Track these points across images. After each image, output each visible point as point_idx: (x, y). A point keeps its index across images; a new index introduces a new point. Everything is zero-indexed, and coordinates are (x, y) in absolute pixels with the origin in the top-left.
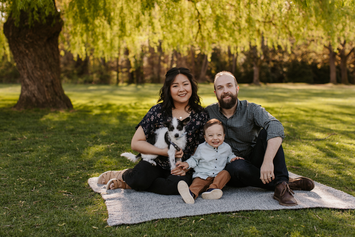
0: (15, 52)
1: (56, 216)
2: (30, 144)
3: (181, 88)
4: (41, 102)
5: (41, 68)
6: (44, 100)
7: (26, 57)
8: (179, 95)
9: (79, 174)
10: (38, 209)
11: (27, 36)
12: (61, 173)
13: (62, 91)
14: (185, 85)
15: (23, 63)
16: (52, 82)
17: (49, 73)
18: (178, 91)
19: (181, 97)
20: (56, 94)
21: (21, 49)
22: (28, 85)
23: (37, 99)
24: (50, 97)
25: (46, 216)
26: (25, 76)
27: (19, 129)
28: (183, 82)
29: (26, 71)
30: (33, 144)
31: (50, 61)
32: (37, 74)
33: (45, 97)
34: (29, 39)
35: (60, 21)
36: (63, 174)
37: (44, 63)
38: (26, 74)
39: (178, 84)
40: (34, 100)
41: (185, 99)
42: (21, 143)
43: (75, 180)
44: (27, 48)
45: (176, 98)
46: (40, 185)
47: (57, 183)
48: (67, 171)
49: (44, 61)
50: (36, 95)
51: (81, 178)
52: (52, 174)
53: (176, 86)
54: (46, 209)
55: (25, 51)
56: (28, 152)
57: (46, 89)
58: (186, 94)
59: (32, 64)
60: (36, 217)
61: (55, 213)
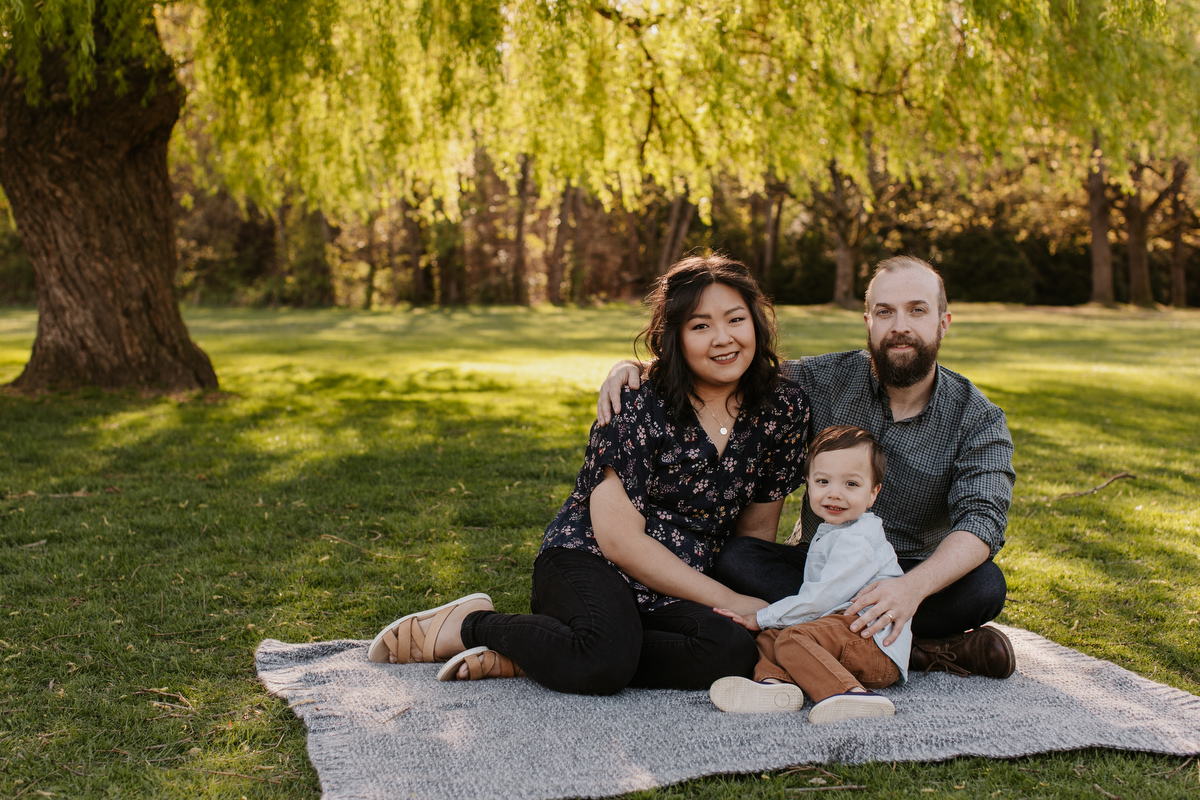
0: (17, 194)
1: (117, 790)
2: (54, 514)
3: (722, 333)
4: (106, 366)
5: (107, 251)
6: (116, 361)
7: (54, 212)
8: (713, 359)
9: (219, 624)
10: (53, 762)
11: (58, 139)
12: (150, 621)
13: (182, 331)
14: (734, 320)
15: (44, 232)
16: (145, 297)
17: (136, 267)
18: (711, 345)
19: (722, 363)
20: (160, 340)
21: (38, 184)
22: (63, 309)
23: (92, 357)
24: (139, 350)
25: (78, 788)
26: (53, 279)
27: (21, 461)
28: (728, 312)
29: (54, 260)
30: (65, 513)
31: (138, 225)
32: (94, 270)
33: (120, 350)
34: (64, 149)
35: (171, 87)
36: (160, 623)
37: (116, 233)
38: (54, 270)
39: (708, 317)
40: (82, 358)
41: (734, 371)
42: (22, 510)
43: (200, 647)
44: (60, 181)
45: (704, 366)
46: (69, 667)
47: (134, 659)
48: (174, 614)
49: (119, 224)
50: (89, 343)
51: (223, 638)
52: (120, 624)
53: (700, 326)
54: (81, 760)
55: (53, 192)
56: (43, 542)
57: (123, 321)
58: (737, 353)
59: (75, 235)
60: (39, 791)
61: (112, 779)
